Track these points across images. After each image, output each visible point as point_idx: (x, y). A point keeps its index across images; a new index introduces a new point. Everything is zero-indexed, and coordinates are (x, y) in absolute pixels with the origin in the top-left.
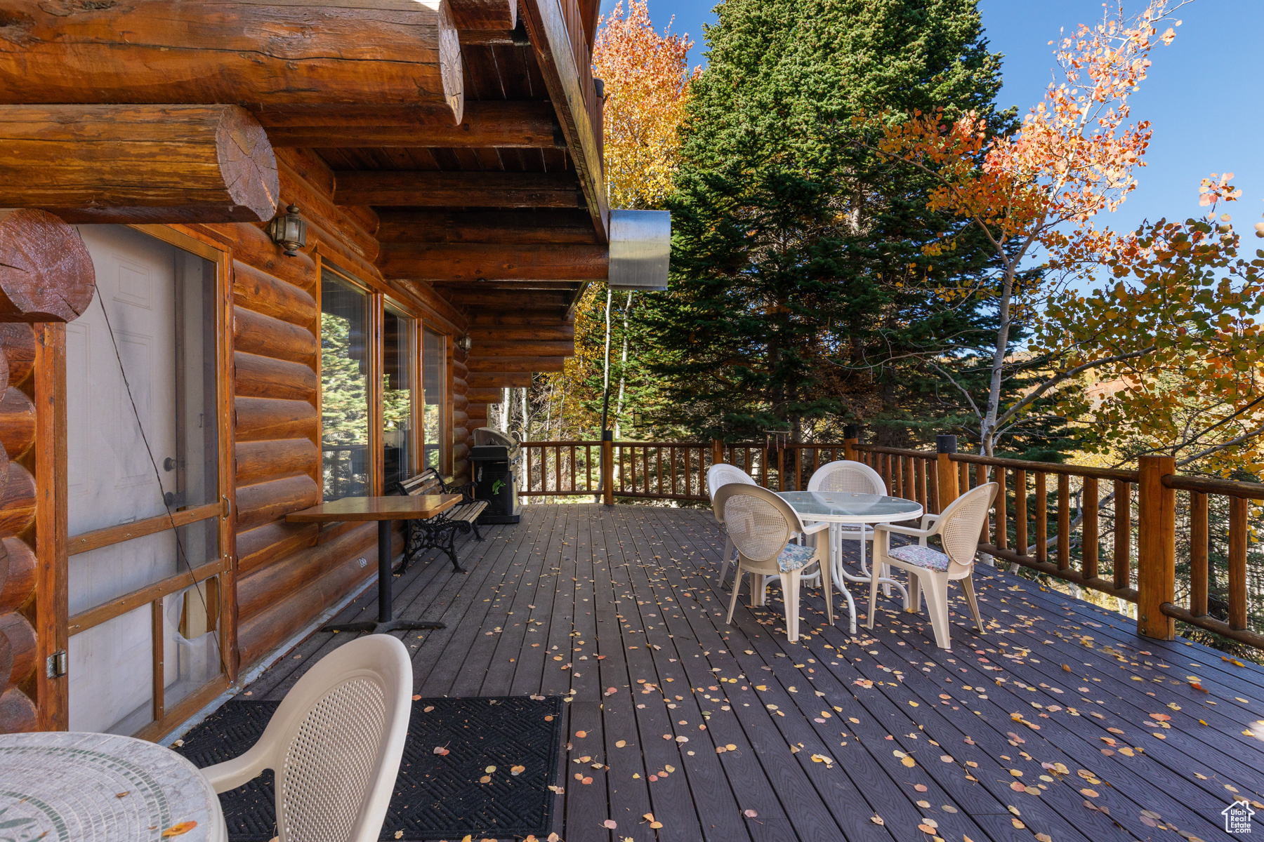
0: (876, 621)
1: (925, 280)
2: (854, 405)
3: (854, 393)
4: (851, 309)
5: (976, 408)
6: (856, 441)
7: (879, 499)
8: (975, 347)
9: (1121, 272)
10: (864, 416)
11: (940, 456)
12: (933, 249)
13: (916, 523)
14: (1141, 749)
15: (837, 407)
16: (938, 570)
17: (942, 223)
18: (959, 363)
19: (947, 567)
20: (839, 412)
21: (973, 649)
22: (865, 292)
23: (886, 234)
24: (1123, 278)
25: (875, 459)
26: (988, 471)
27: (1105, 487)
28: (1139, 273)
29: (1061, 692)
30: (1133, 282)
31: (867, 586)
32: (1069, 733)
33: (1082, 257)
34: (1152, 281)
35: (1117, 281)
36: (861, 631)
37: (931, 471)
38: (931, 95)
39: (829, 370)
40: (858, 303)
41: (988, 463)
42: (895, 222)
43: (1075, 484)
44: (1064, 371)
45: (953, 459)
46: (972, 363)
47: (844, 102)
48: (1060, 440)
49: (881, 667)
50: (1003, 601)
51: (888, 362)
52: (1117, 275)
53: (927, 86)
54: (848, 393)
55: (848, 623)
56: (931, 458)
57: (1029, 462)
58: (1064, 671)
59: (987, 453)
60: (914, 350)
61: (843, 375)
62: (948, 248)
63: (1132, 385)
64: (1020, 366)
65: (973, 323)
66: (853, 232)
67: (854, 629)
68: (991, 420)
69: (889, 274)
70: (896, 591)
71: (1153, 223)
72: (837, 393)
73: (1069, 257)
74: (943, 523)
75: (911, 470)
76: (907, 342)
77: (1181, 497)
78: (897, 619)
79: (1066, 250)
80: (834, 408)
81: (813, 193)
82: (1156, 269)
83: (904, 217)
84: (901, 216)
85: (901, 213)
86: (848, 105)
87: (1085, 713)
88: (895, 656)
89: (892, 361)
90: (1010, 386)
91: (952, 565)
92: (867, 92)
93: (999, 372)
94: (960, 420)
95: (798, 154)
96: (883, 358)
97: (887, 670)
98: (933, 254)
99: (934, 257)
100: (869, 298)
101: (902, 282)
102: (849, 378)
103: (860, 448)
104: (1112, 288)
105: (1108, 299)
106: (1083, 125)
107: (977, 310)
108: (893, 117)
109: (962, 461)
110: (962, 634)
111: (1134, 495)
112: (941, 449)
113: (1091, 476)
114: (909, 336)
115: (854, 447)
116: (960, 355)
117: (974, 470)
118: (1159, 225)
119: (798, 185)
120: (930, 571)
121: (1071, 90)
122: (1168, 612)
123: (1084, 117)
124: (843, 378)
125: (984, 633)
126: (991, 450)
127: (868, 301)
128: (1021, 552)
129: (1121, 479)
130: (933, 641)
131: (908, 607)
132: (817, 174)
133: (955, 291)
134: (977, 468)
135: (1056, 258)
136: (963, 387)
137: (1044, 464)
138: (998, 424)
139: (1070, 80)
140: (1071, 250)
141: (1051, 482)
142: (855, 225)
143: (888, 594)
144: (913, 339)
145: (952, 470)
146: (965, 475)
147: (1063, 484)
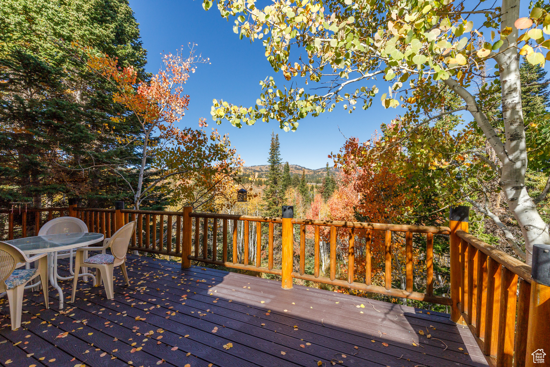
0: (76, 297)
1: (112, 132)
2: (74, 188)
3: (75, 182)
4: (73, 139)
5: (133, 190)
6: (76, 206)
7: (84, 234)
8: (135, 164)
9: (179, 143)
10: (80, 193)
11: (116, 211)
12: (116, 120)
13: (100, 244)
14: (177, 311)
15: (64, 189)
16: (109, 264)
17: (120, 109)
18: (128, 171)
19: (114, 261)
20: (65, 191)
21: (124, 294)
22: (82, 132)
23: (94, 107)
24: (180, 145)
25: (85, 214)
26: (136, 216)
27: (174, 219)
28: (184, 145)
29: (155, 300)
30: (183, 148)
31: (72, 281)
32: (156, 316)
33: (170, 136)
34: (188, 148)
35: (178, 146)
36: (66, 305)
37: (112, 218)
38: (117, 52)
39: (59, 169)
40: (77, 137)
41: (137, 213)
42: (99, 103)
43: (166, 218)
44: (163, 176)
45: (122, 212)
46: (134, 171)
47: (71, 33)
48: (164, 202)
49: (75, 321)
50: (139, 269)
51: (93, 167)
52: (178, 144)
53: (116, 47)
54: (71, 182)
55: (58, 304)
56: (113, 212)
57: (151, 211)
58: (158, 291)
59: (136, 208)
60: (107, 163)
61: (68, 172)
62: (122, 121)
63: (183, 183)
64: (152, 174)
65: (135, 155)
66: (77, 101)
67: (62, 306)
68: (139, 195)
69: (96, 126)
70: (90, 279)
71: (188, 129)
72: (63, 181)
73: (166, 135)
74: (112, 242)
75: (103, 218)
76: (103, 159)
77: (193, 219)
78: (89, 292)
79: (165, 132)
80: (61, 189)
81: (49, 72)
82: (188, 144)
83: (103, 101)
84: (101, 101)
85: (102, 99)
86: (73, 36)
87: (162, 305)
88: (84, 312)
89: (94, 167)
90: (146, 181)
91: (116, 260)
92: (84, 35)
93: (142, 175)
94: (126, 195)
95: (40, 48)
96: (90, 165)
97: (78, 322)
98: (115, 121)
99: (117, 123)
100: (83, 135)
101: (100, 131)
102: (72, 175)
103: (78, 210)
104: (177, 148)
105: (176, 152)
106: (171, 89)
107: (136, 149)
108: (97, 54)
109: (126, 213)
110: (119, 289)
111: (182, 219)
112: (117, 208)
113: (170, 214)
114: (104, 156)
115: (74, 209)
116: (129, 168)
117: (131, 216)
118: (190, 129)
119: (39, 65)
120: (105, 265)
121: (167, 74)
122: (189, 258)
123: (171, 86)
124: (68, 174)
125: (130, 285)
126: (138, 207)
127: (83, 137)
128: (147, 247)
129: (178, 215)
130: (106, 297)
131: (95, 284)
132: (54, 63)
133: (125, 140)
134: (132, 215)
135: (162, 134)
136: (128, 181)
137: (156, 212)
138: (141, 196)
139: (167, 71)
140: (167, 133)
141: (158, 218)
142: (78, 98)
143: (86, 280)
144: (106, 158)
145: (122, 217)
146: (127, 218)
147: (162, 218)
